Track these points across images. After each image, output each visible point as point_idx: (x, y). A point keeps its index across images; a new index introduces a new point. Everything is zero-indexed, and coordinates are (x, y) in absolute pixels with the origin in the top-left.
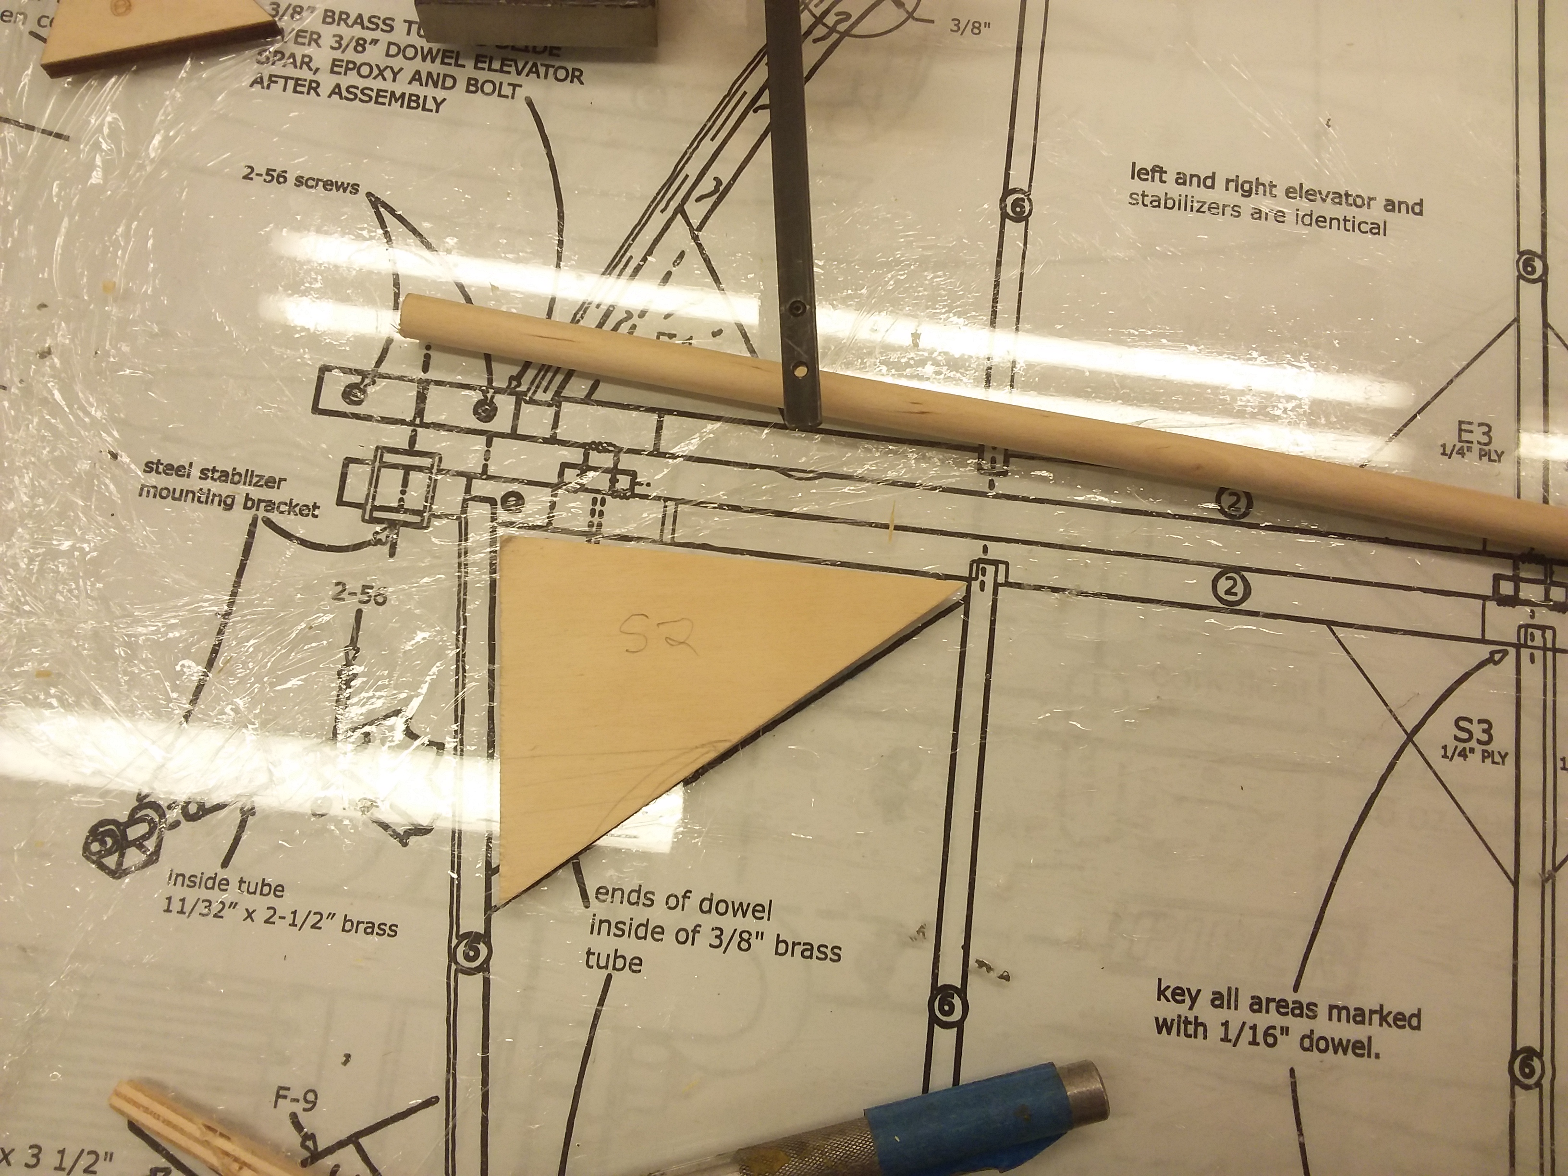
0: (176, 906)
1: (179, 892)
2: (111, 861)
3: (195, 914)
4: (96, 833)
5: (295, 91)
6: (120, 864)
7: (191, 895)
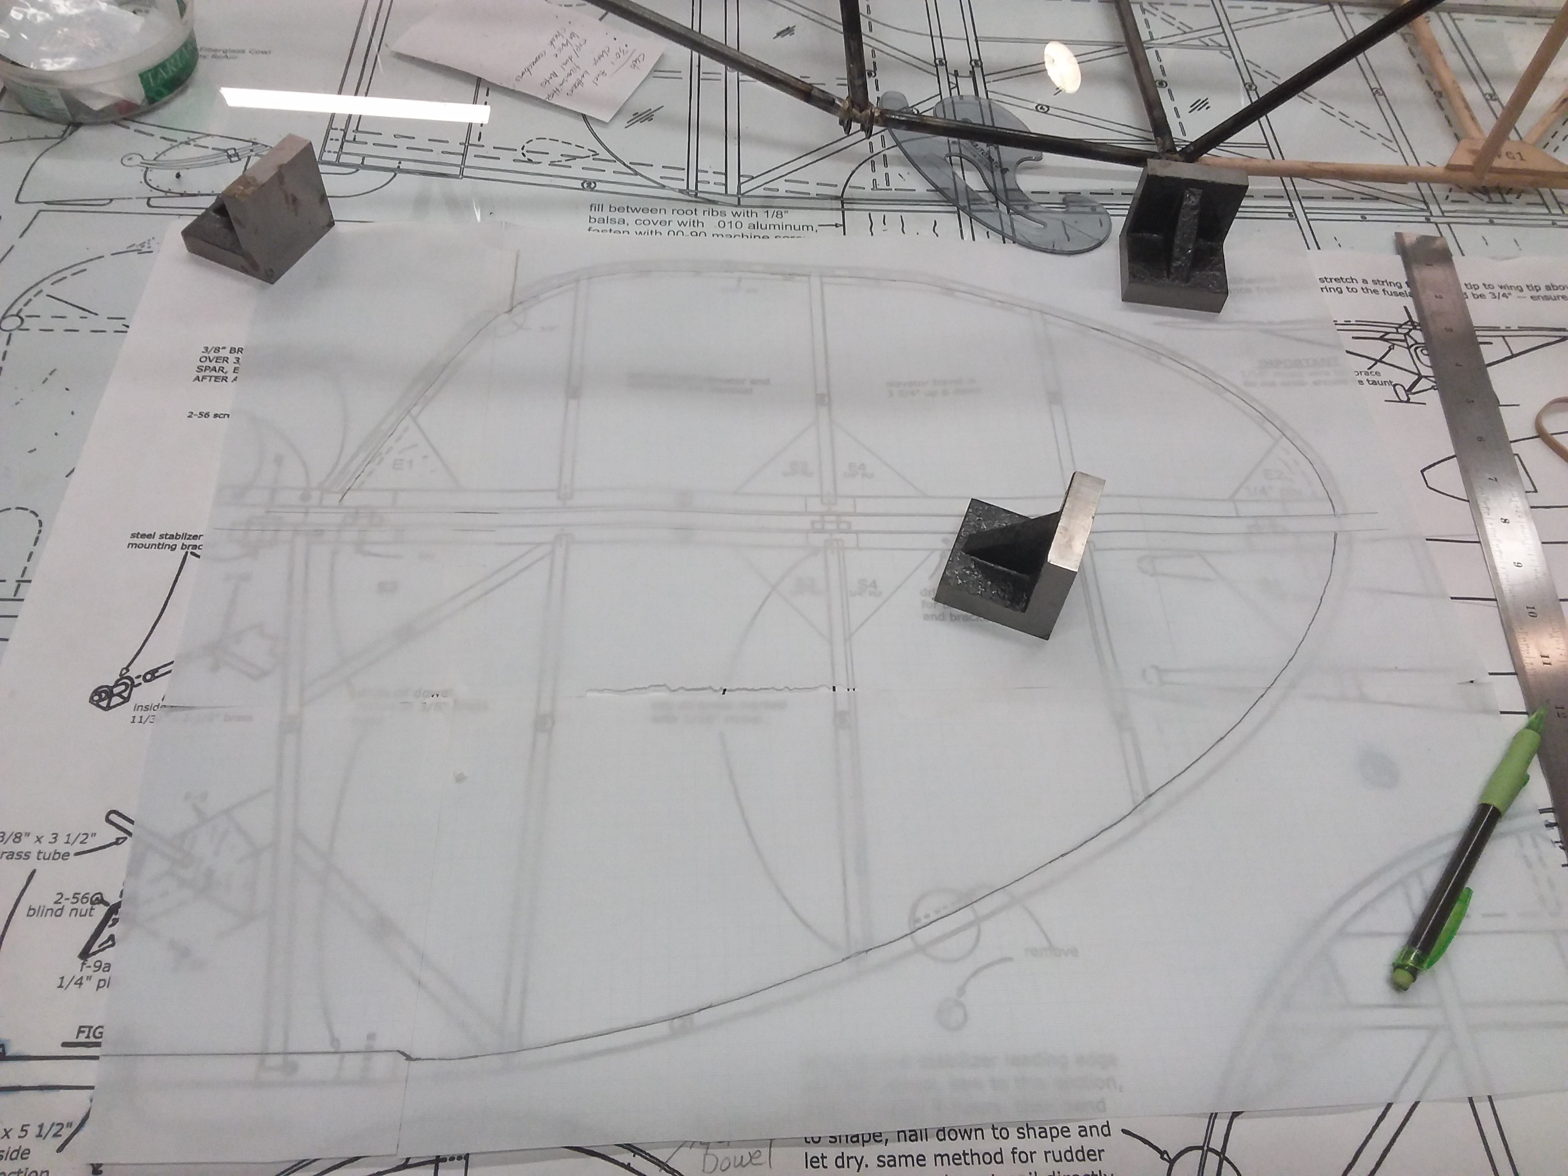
0: (138, 719)
1: (138, 714)
2: (104, 704)
3: (148, 722)
4: (96, 692)
5: (215, 381)
6: (109, 703)
7: (145, 714)
